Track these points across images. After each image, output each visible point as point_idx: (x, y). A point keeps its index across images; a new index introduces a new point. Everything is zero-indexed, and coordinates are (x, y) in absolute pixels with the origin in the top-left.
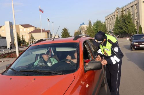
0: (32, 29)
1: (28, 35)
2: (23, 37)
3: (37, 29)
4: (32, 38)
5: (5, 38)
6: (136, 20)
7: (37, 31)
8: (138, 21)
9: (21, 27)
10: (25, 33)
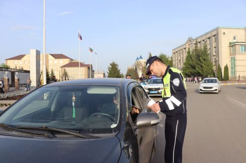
0: (66, 61)
1: (60, 69)
2: (52, 72)
3: (73, 61)
4: (65, 75)
5: (29, 72)
6: (214, 58)
7: (73, 64)
8: (217, 59)
9: (51, 57)
10: (56, 67)
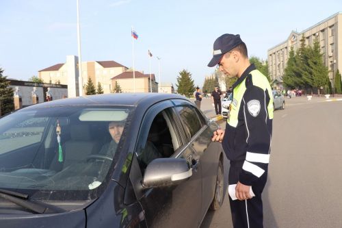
0: (119, 71)
1: (110, 82)
2: (99, 86)
3: (128, 71)
4: (117, 89)
5: (65, 87)
6: (330, 60)
7: (127, 75)
8: (335, 61)
9: (98, 66)
10: (104, 79)
